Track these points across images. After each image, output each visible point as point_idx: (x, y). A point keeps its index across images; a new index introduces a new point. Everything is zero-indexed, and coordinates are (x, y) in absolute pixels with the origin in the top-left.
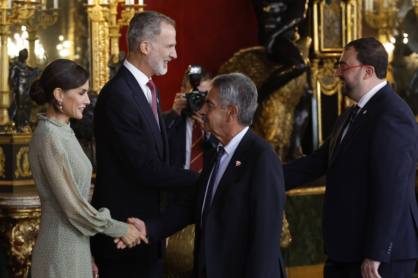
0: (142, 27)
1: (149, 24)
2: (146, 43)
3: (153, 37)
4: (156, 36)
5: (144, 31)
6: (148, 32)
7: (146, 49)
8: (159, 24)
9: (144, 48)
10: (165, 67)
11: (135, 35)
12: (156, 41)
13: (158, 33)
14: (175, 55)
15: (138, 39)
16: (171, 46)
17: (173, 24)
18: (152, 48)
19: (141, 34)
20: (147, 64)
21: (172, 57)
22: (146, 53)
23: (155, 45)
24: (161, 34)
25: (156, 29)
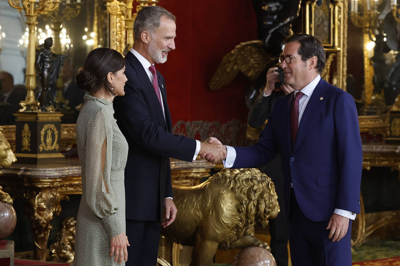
1: (150, 16)
2: (146, 33)
3: (152, 28)
4: (156, 28)
5: (145, 22)
6: (148, 23)
7: (147, 38)
8: (159, 17)
10: (163, 57)
11: (138, 25)
12: (155, 32)
13: (157, 25)
14: (173, 47)
15: (140, 29)
16: (169, 38)
17: (174, 19)
18: (151, 38)
19: (143, 25)
20: (147, 52)
21: (170, 48)
22: (146, 42)
23: (154, 36)
24: (160, 26)
25: (156, 21)
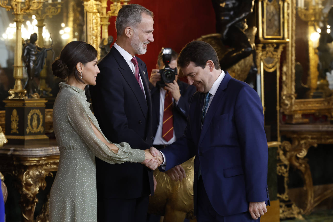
0: (127, 16)
1: (132, 14)
2: (129, 28)
3: (135, 24)
4: (138, 24)
5: (128, 19)
6: (131, 20)
7: (130, 33)
8: (140, 14)
9: (128, 33)
10: (144, 48)
11: (121, 22)
12: (137, 27)
13: (139, 21)
14: (152, 40)
15: (124, 25)
16: (149, 32)
17: (151, 15)
18: (134, 33)
19: (126, 22)
20: (130, 45)
21: (150, 41)
22: (129, 36)
23: (136, 31)
25: (138, 18)
